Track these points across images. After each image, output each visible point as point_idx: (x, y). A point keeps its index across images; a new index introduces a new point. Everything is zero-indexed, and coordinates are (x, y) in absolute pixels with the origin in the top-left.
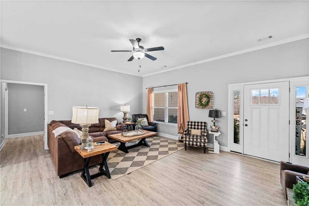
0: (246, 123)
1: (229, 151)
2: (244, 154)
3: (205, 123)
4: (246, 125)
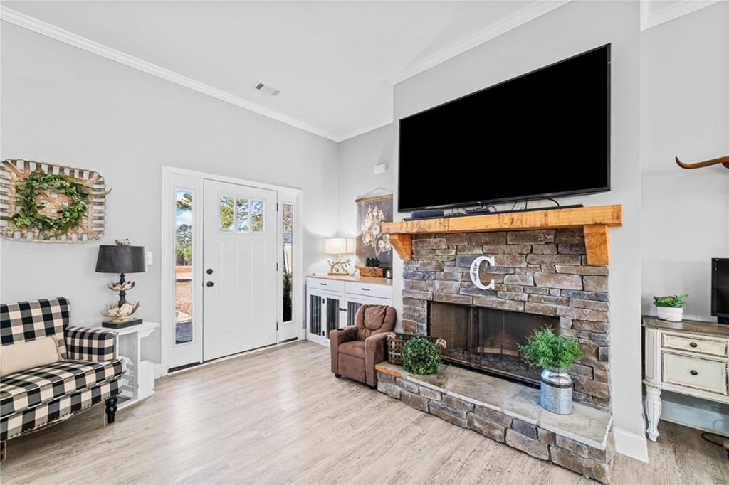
0: (209, 278)
1: (165, 373)
2: (204, 362)
3: (63, 302)
4: (210, 284)
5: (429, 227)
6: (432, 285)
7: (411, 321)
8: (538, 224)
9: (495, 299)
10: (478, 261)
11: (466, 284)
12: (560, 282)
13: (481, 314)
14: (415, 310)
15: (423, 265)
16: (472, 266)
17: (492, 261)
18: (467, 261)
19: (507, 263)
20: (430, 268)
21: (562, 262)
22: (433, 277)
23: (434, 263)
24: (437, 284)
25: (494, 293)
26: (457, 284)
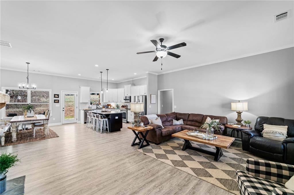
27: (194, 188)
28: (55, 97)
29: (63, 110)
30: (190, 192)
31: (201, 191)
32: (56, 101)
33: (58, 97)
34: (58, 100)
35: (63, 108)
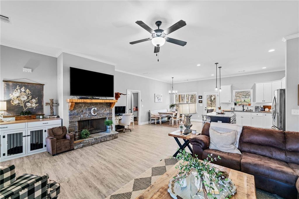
5: (87, 101)
6: (80, 116)
7: (72, 128)
8: (108, 102)
9: (96, 117)
10: (93, 109)
11: (90, 114)
12: (106, 112)
13: (92, 121)
14: (74, 125)
15: (77, 111)
16: (92, 110)
17: (96, 109)
18: (90, 109)
19: (99, 109)
20: (79, 112)
21: (107, 108)
22: (80, 114)
23: (81, 110)
24: (82, 116)
25: (96, 115)
26: (87, 115)
27: (95, 188)
28: (199, 98)
29: (206, 110)
30: (92, 184)
31: (90, 192)
32: (200, 102)
33: (202, 98)
34: (202, 101)
35: (206, 108)
